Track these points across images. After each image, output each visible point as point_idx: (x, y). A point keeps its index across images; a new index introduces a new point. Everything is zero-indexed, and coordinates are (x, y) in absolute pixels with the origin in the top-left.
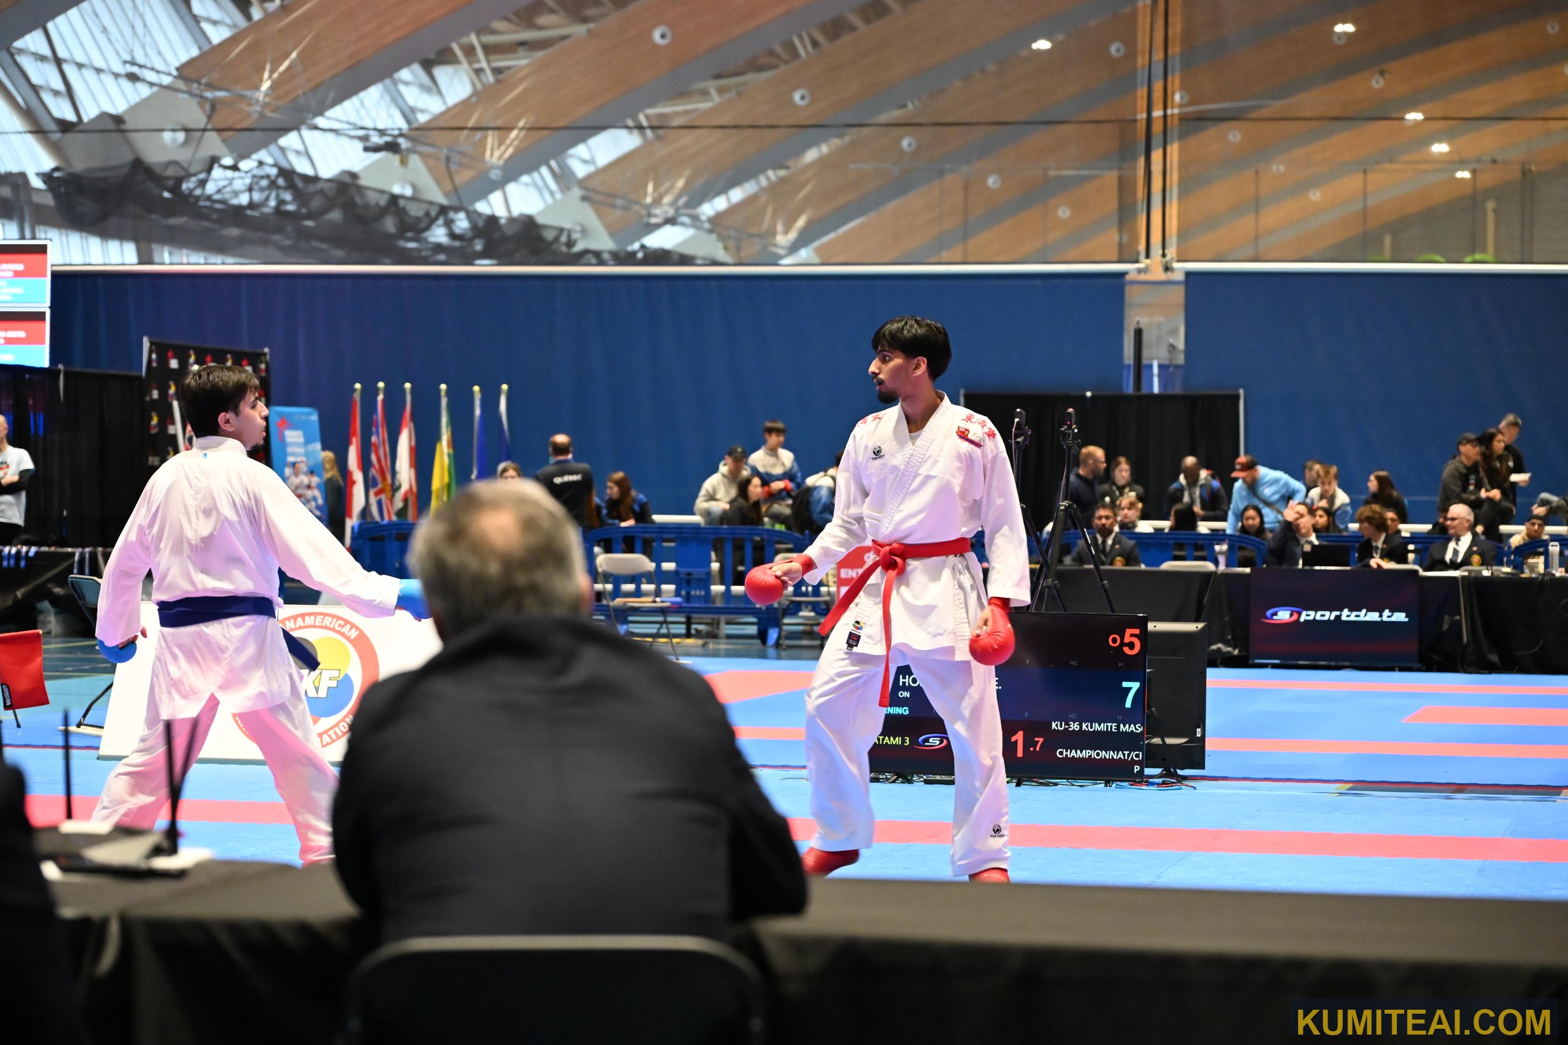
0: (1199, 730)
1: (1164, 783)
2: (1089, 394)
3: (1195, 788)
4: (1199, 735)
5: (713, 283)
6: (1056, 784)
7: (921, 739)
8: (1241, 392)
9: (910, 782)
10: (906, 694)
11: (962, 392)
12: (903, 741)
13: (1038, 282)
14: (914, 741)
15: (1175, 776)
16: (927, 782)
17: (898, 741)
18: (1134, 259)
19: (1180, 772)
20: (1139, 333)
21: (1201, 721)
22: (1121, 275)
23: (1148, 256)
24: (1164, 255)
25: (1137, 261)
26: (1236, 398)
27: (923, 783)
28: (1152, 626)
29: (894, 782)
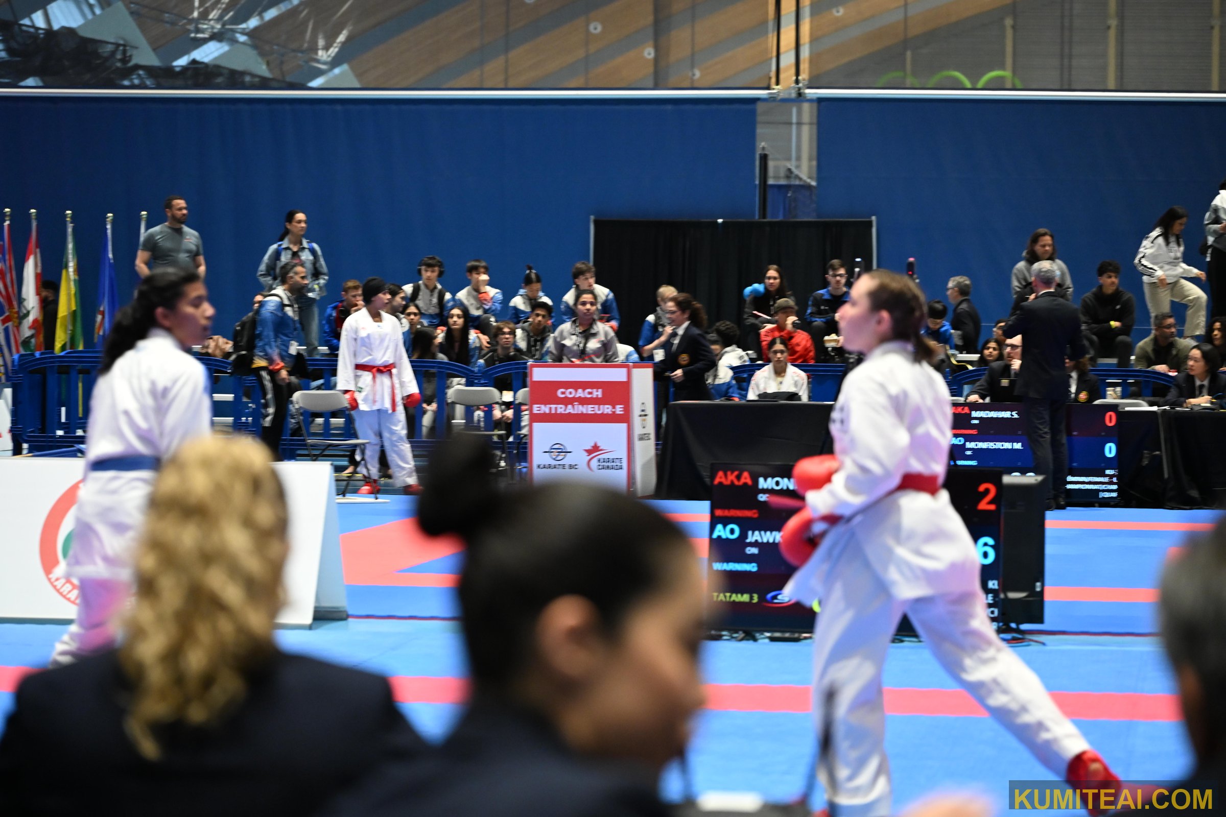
0: (1038, 584)
1: (1014, 639)
2: (720, 221)
3: (1043, 644)
4: (1038, 589)
5: (339, 107)
6: (902, 641)
7: (770, 596)
8: (874, 218)
9: (755, 640)
10: (754, 551)
11: (592, 217)
12: (751, 598)
13: (669, 107)
14: (762, 598)
15: (1018, 631)
16: (773, 639)
17: (745, 598)
18: (765, 85)
19: (1024, 627)
20: (764, 158)
21: (1040, 575)
22: (754, 101)
23: (778, 83)
24: (797, 82)
25: (768, 88)
26: (870, 224)
27: (767, 641)
28: (1007, 479)
29: (742, 640)
